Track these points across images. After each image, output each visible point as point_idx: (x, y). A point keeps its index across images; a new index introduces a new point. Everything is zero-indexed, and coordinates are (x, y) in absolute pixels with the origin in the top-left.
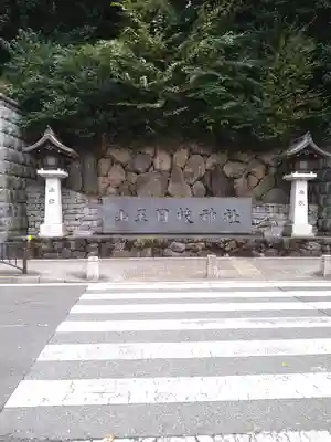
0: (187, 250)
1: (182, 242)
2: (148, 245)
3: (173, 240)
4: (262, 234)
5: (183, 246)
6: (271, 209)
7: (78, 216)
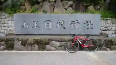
0: (61, 46)
1: (58, 41)
2: (37, 42)
3: (52, 40)
4: (107, 36)
5: (58, 44)
6: (109, 21)
7: (5, 25)
